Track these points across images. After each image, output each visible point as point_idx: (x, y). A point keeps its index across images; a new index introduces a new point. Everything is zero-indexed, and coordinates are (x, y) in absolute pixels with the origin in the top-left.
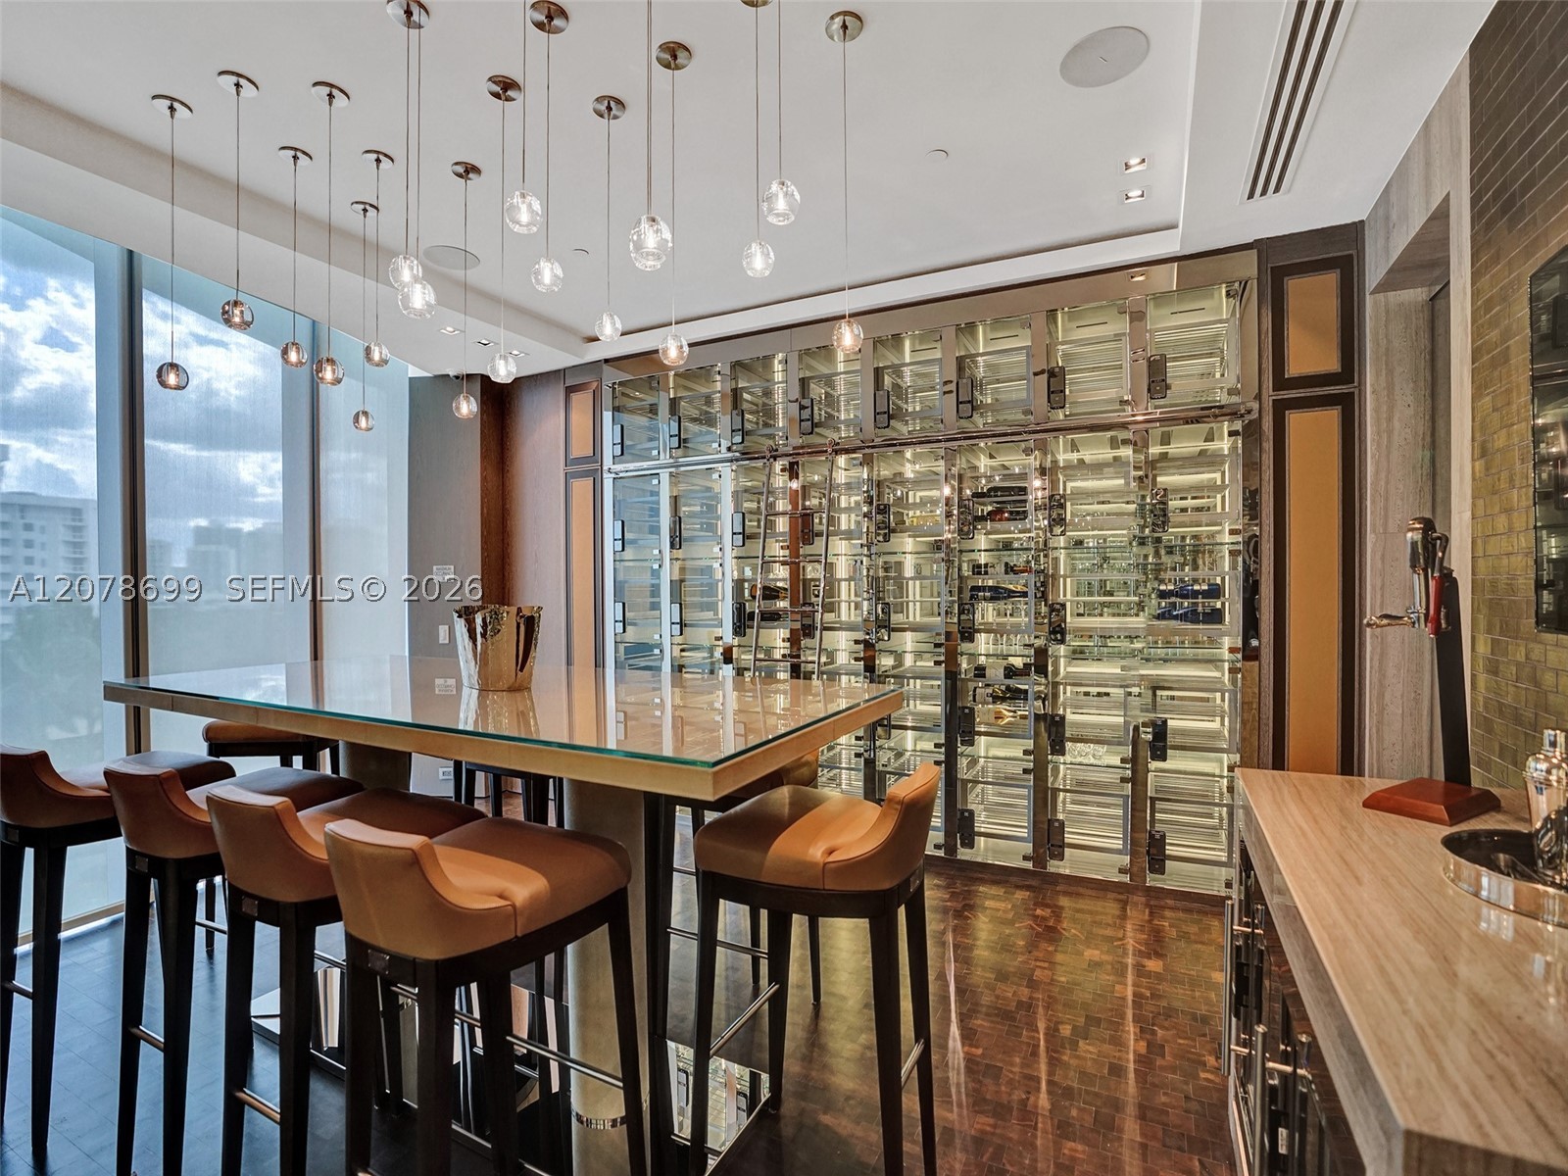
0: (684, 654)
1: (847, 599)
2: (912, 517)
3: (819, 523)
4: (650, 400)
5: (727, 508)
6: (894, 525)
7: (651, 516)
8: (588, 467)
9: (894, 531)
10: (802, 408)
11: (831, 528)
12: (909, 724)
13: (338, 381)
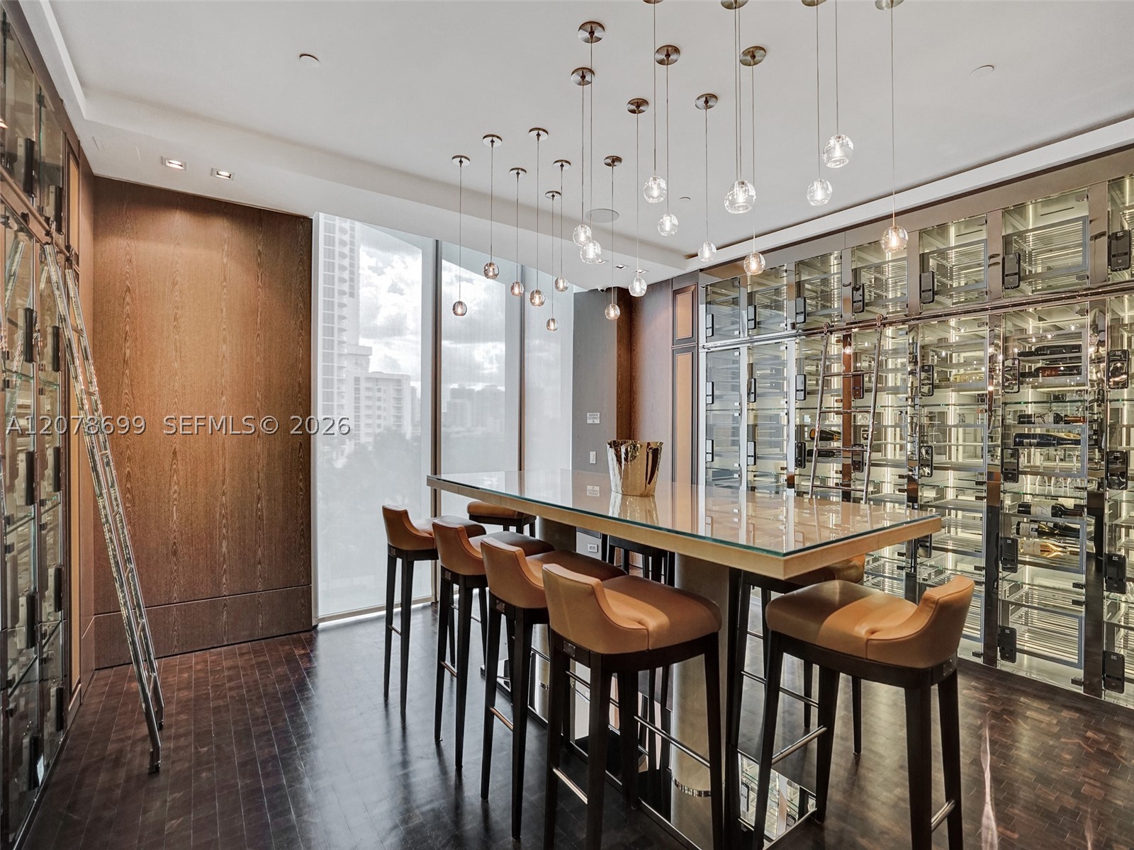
0: (756, 479)
1: (893, 442)
2: (956, 375)
3: (869, 382)
4: (734, 295)
5: (791, 371)
6: (937, 382)
7: (733, 378)
8: (689, 345)
9: (938, 387)
10: (855, 289)
11: (879, 385)
12: (950, 547)
13: (542, 303)
